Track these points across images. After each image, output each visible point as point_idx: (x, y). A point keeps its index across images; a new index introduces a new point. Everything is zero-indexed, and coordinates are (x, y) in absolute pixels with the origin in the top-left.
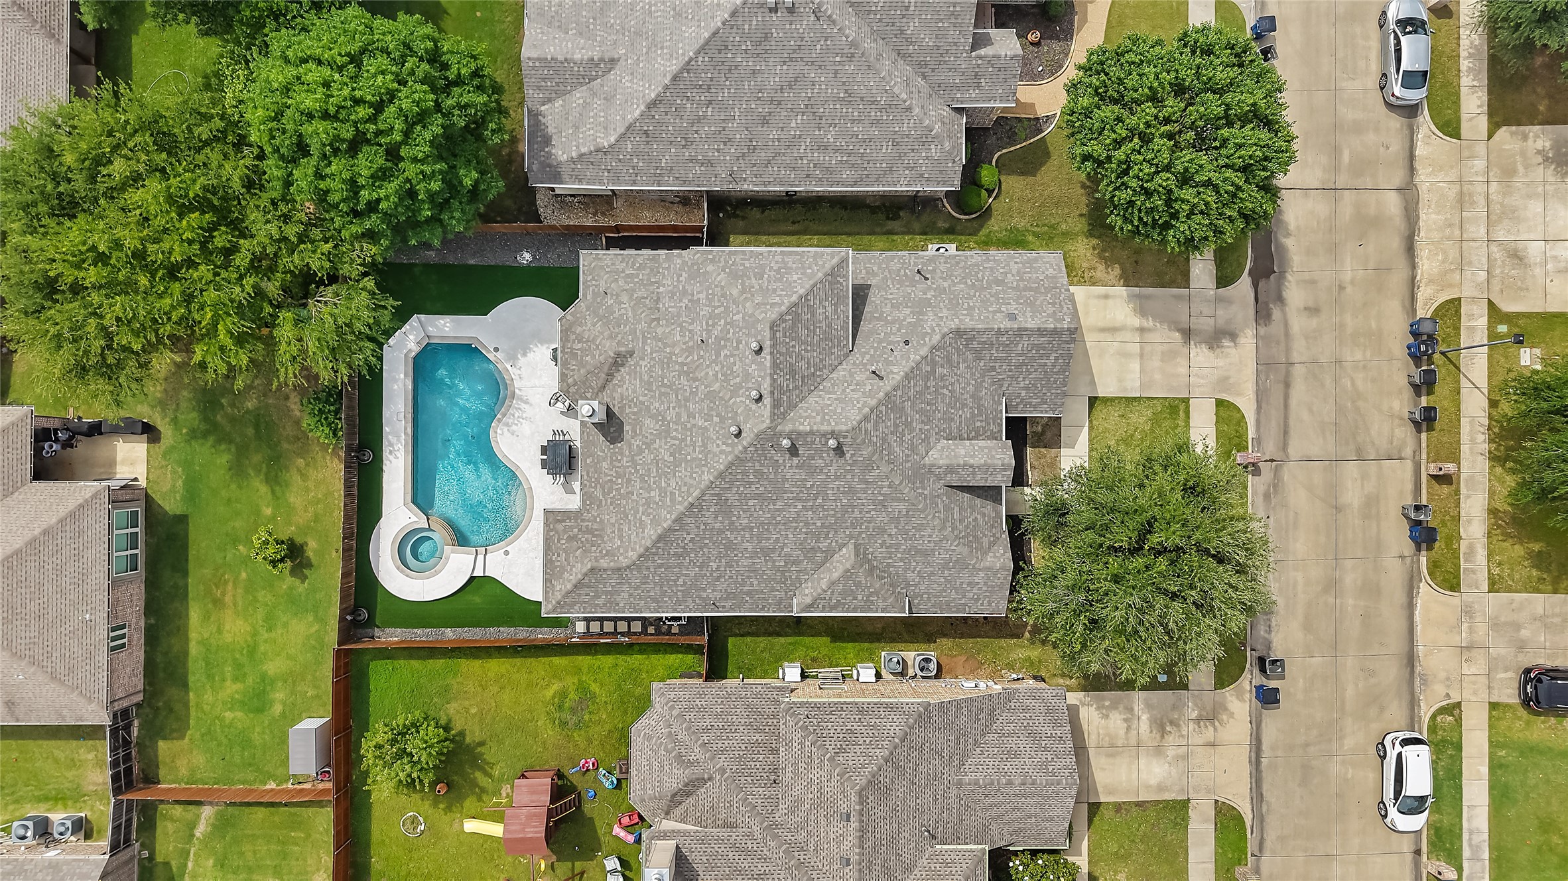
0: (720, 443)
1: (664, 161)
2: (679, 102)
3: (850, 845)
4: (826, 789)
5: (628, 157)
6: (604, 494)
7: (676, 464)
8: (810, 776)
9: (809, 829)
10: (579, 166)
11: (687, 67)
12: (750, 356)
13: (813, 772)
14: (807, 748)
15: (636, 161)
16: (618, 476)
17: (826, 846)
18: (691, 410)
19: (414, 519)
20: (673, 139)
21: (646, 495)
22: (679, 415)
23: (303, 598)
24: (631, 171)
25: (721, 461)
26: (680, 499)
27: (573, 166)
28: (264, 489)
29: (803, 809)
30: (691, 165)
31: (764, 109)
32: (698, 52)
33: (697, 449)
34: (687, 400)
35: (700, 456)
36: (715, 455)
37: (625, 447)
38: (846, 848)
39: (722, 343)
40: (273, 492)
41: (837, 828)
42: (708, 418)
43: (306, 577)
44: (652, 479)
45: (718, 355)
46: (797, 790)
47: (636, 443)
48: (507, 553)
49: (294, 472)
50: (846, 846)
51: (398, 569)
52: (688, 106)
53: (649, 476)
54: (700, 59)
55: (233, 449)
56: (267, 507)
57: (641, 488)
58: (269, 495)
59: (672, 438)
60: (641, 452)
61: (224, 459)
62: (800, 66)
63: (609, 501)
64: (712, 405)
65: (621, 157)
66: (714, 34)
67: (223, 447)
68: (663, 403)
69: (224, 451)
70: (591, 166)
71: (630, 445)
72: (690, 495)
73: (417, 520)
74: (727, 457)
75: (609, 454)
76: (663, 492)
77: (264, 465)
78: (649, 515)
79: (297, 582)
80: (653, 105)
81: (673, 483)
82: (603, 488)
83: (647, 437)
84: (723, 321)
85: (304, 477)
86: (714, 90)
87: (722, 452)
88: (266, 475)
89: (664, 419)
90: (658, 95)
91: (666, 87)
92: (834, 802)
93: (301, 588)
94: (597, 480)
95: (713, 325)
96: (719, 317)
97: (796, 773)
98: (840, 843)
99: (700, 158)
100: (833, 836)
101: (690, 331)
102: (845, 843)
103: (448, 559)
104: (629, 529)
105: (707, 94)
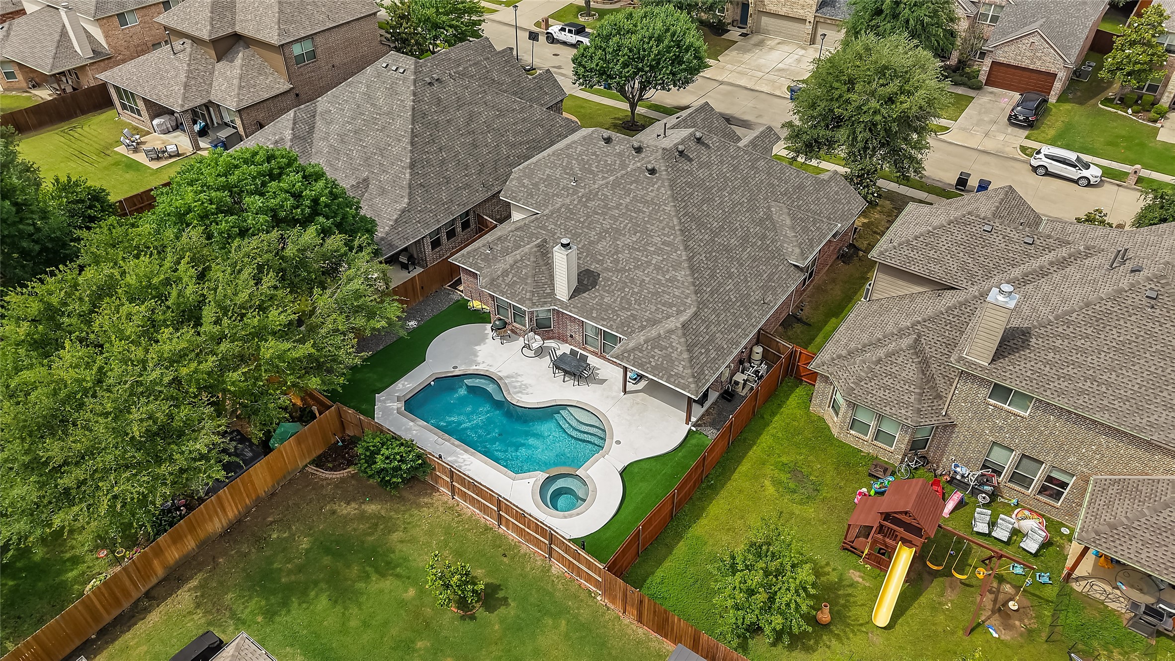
0: (651, 188)
1: (444, 198)
2: (425, 157)
3: (1015, 233)
4: (959, 238)
5: (423, 206)
6: (628, 310)
7: (645, 231)
8: (943, 249)
9: (991, 265)
10: (400, 229)
11: (414, 135)
12: (608, 149)
13: (940, 245)
14: (918, 245)
15: (429, 206)
16: (622, 290)
17: (1011, 255)
18: (615, 205)
19: (532, 481)
20: (438, 181)
21: (652, 267)
22: (613, 217)
23: (523, 615)
24: (431, 215)
25: (664, 192)
26: (672, 237)
27: (397, 231)
28: (387, 584)
29: (971, 265)
30: (459, 192)
31: (469, 139)
32: (413, 124)
33: (645, 209)
34: (606, 206)
35: (651, 208)
36: (657, 196)
37: (605, 275)
38: (1016, 237)
39: (587, 166)
40: (398, 576)
41: (997, 240)
42: (628, 192)
43: (505, 599)
44: (643, 258)
45: (592, 172)
46: (954, 266)
47: (609, 263)
48: (618, 442)
49: (399, 546)
50: (1015, 236)
51: (565, 517)
52: (431, 157)
53: (639, 260)
54: (417, 127)
55: (323, 585)
56: (406, 591)
57: (643, 272)
58: (398, 583)
59: (624, 228)
60: (616, 261)
61: (323, 602)
62: (466, 108)
63: (636, 307)
64: (622, 186)
65: (419, 209)
66: (414, 109)
67: (312, 594)
68: (594, 228)
69: (317, 596)
70: (407, 225)
71: (607, 269)
72: (673, 228)
73: (535, 479)
74: (664, 186)
75: (601, 292)
76: (659, 251)
77: (368, 568)
78: (668, 271)
79: (502, 610)
80: (412, 166)
81: (657, 240)
82: (623, 308)
83: (610, 251)
84: (574, 162)
85: (413, 540)
86: (437, 141)
87: (658, 189)
88: (377, 571)
89: (606, 231)
90: (411, 159)
91: (412, 151)
92: (972, 235)
93: (510, 611)
94: (614, 312)
95: (571, 169)
96: (569, 163)
97: (937, 261)
98: (1011, 240)
99: (461, 185)
100: (1003, 245)
101: (563, 189)
102: (1011, 235)
103: (588, 477)
104: (669, 294)
105: (435, 145)
